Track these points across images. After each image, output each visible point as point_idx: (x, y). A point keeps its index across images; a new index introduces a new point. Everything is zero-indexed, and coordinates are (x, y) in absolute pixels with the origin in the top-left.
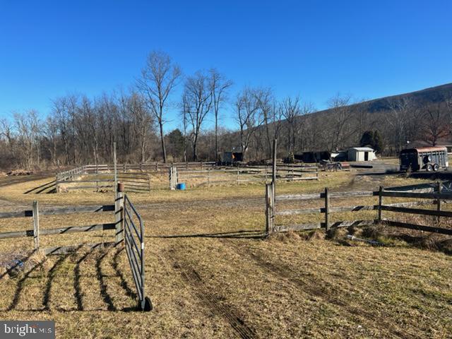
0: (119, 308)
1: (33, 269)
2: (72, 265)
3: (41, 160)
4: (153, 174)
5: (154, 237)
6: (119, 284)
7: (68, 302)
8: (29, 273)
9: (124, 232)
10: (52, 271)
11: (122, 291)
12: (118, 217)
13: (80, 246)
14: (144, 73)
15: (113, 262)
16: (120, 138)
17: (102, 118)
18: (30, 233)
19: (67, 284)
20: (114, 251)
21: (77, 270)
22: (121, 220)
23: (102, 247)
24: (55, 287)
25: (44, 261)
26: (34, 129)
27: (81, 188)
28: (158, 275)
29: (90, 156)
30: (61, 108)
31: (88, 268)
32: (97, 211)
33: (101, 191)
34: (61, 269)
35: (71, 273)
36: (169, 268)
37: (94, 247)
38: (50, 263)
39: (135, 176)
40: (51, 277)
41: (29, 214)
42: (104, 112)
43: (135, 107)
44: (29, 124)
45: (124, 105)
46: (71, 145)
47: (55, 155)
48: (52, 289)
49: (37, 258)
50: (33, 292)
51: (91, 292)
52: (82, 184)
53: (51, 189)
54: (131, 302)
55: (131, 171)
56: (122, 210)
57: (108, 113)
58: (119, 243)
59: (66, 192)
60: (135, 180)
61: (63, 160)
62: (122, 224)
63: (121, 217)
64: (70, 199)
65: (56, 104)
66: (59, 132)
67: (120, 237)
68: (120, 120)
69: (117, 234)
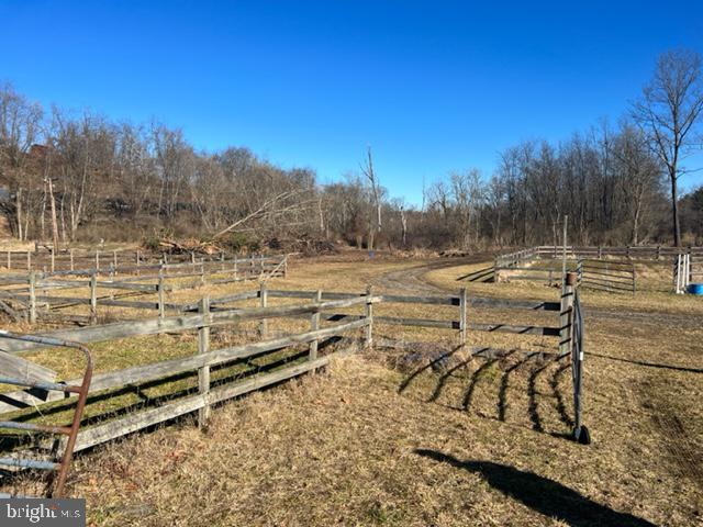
0: (546, 430)
1: (457, 367)
2: (499, 372)
3: (479, 237)
4: (649, 265)
5: (622, 360)
6: (554, 406)
7: (490, 409)
8: (452, 370)
9: (571, 342)
10: (477, 373)
11: (556, 415)
12: (564, 321)
13: (512, 352)
14: (647, 92)
15: (552, 379)
16: (597, 205)
17: (570, 172)
18: (456, 325)
19: (491, 392)
20: (555, 366)
21: (505, 379)
22: (569, 325)
23: (541, 358)
24: (477, 391)
25: (469, 360)
26: (475, 194)
27: (527, 278)
28: (612, 409)
29: (547, 233)
30: (511, 162)
31: (519, 380)
32: (536, 309)
33: (556, 286)
34: (487, 375)
35: (498, 380)
36: (634, 405)
37: (529, 357)
38: (475, 365)
39: (616, 267)
40: (475, 380)
41: (456, 302)
42: (573, 164)
43: (626, 152)
44: (468, 188)
45: (608, 150)
46: (522, 216)
47: (498, 231)
48: (475, 393)
49: (462, 355)
50: (455, 390)
51: (517, 405)
52: (530, 273)
53: (488, 277)
54: (564, 428)
55: (611, 257)
56: (570, 311)
57: (580, 164)
58: (563, 356)
59: (506, 282)
60: (615, 273)
61: (509, 239)
62: (569, 330)
63: (569, 320)
64: (510, 292)
65: (505, 159)
66: (505, 197)
67: (565, 349)
68: (600, 175)
69: (561, 344)
